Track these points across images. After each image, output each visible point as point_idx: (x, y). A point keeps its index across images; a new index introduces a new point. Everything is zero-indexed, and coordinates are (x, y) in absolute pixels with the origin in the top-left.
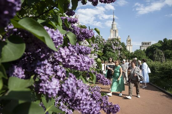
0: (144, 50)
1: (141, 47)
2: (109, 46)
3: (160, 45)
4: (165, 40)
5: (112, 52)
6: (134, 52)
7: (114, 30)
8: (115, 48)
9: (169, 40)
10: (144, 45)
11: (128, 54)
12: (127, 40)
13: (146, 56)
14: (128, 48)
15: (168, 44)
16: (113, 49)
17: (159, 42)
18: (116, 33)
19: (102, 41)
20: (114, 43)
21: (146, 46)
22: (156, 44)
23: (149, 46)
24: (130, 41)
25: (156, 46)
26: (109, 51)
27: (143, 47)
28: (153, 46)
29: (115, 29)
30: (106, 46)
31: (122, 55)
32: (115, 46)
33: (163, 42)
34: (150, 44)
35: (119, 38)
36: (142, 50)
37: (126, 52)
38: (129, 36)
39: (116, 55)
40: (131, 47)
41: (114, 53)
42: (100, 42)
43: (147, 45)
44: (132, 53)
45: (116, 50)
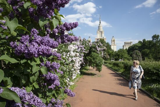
0: (126, 49)
1: (123, 46)
2: (94, 48)
3: (140, 45)
4: (144, 40)
5: (96, 52)
6: (117, 51)
7: (100, 31)
8: (99, 49)
9: (148, 41)
10: (126, 44)
11: (113, 52)
12: (112, 40)
13: (127, 54)
14: (112, 47)
15: (146, 44)
16: (97, 51)
17: (139, 42)
18: (102, 34)
19: (88, 43)
20: (99, 45)
21: (128, 46)
22: (136, 44)
23: (131, 45)
24: (114, 41)
25: (136, 46)
26: (94, 52)
27: (125, 46)
28: (134, 46)
29: (102, 30)
30: (91, 48)
31: (105, 55)
32: (99, 48)
33: (142, 42)
34: (131, 44)
35: (104, 38)
36: (125, 49)
37: (110, 51)
38: (113, 37)
39: (100, 56)
40: (115, 46)
41: (98, 53)
42: (86, 45)
43: (129, 44)
44: (116, 52)
45: (100, 51)
